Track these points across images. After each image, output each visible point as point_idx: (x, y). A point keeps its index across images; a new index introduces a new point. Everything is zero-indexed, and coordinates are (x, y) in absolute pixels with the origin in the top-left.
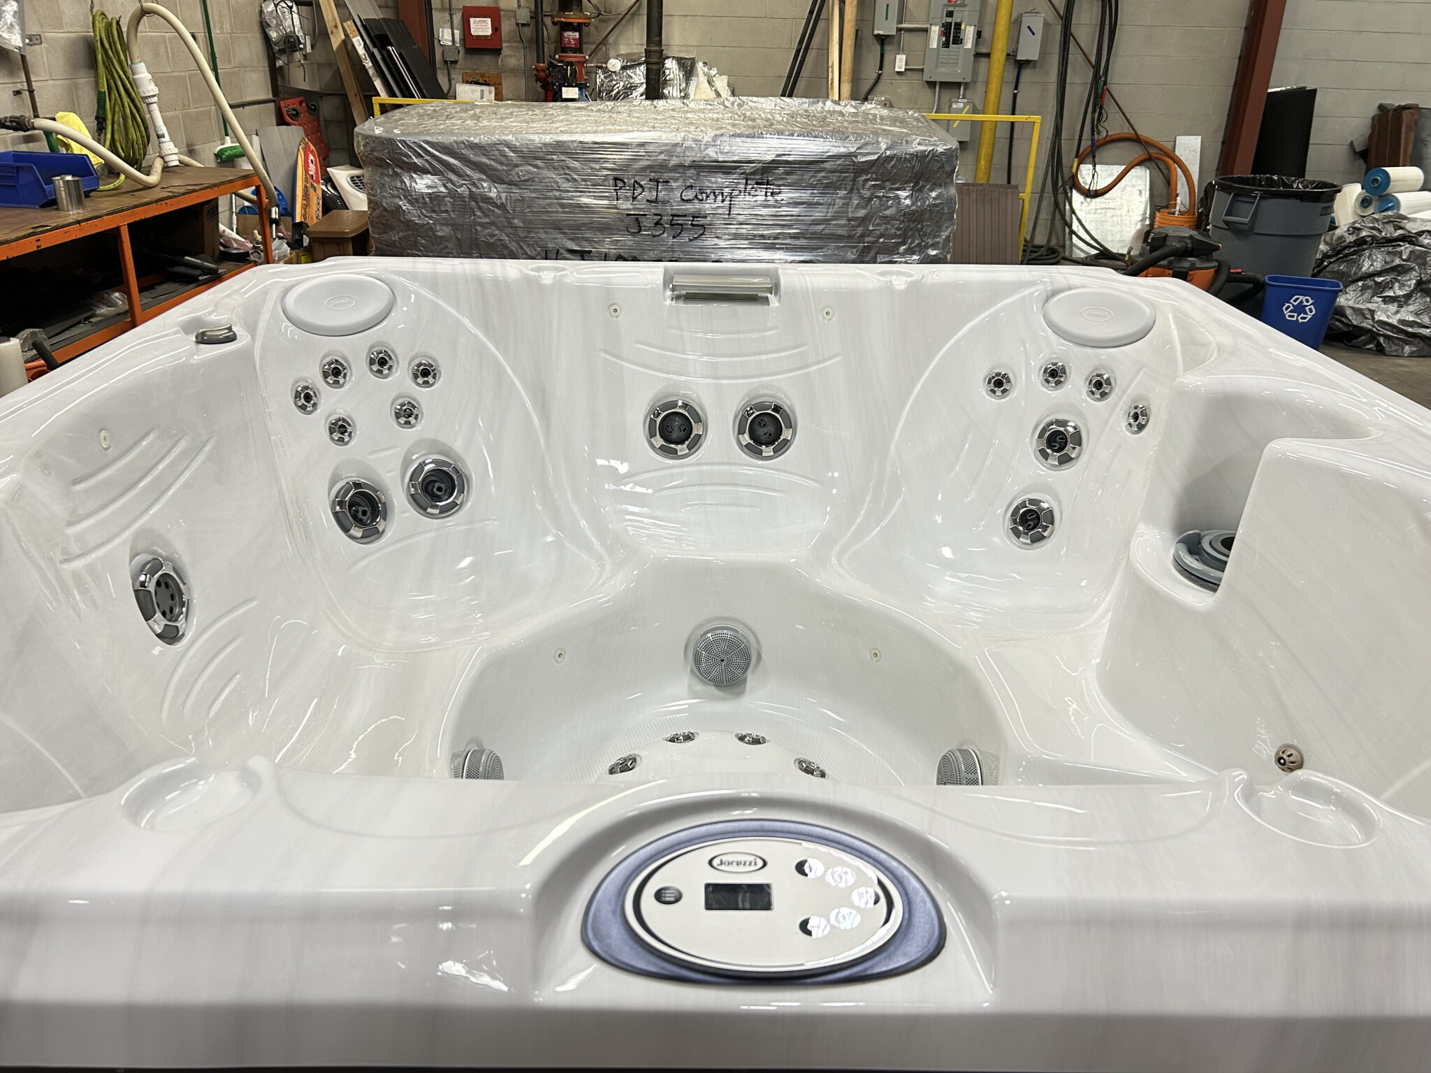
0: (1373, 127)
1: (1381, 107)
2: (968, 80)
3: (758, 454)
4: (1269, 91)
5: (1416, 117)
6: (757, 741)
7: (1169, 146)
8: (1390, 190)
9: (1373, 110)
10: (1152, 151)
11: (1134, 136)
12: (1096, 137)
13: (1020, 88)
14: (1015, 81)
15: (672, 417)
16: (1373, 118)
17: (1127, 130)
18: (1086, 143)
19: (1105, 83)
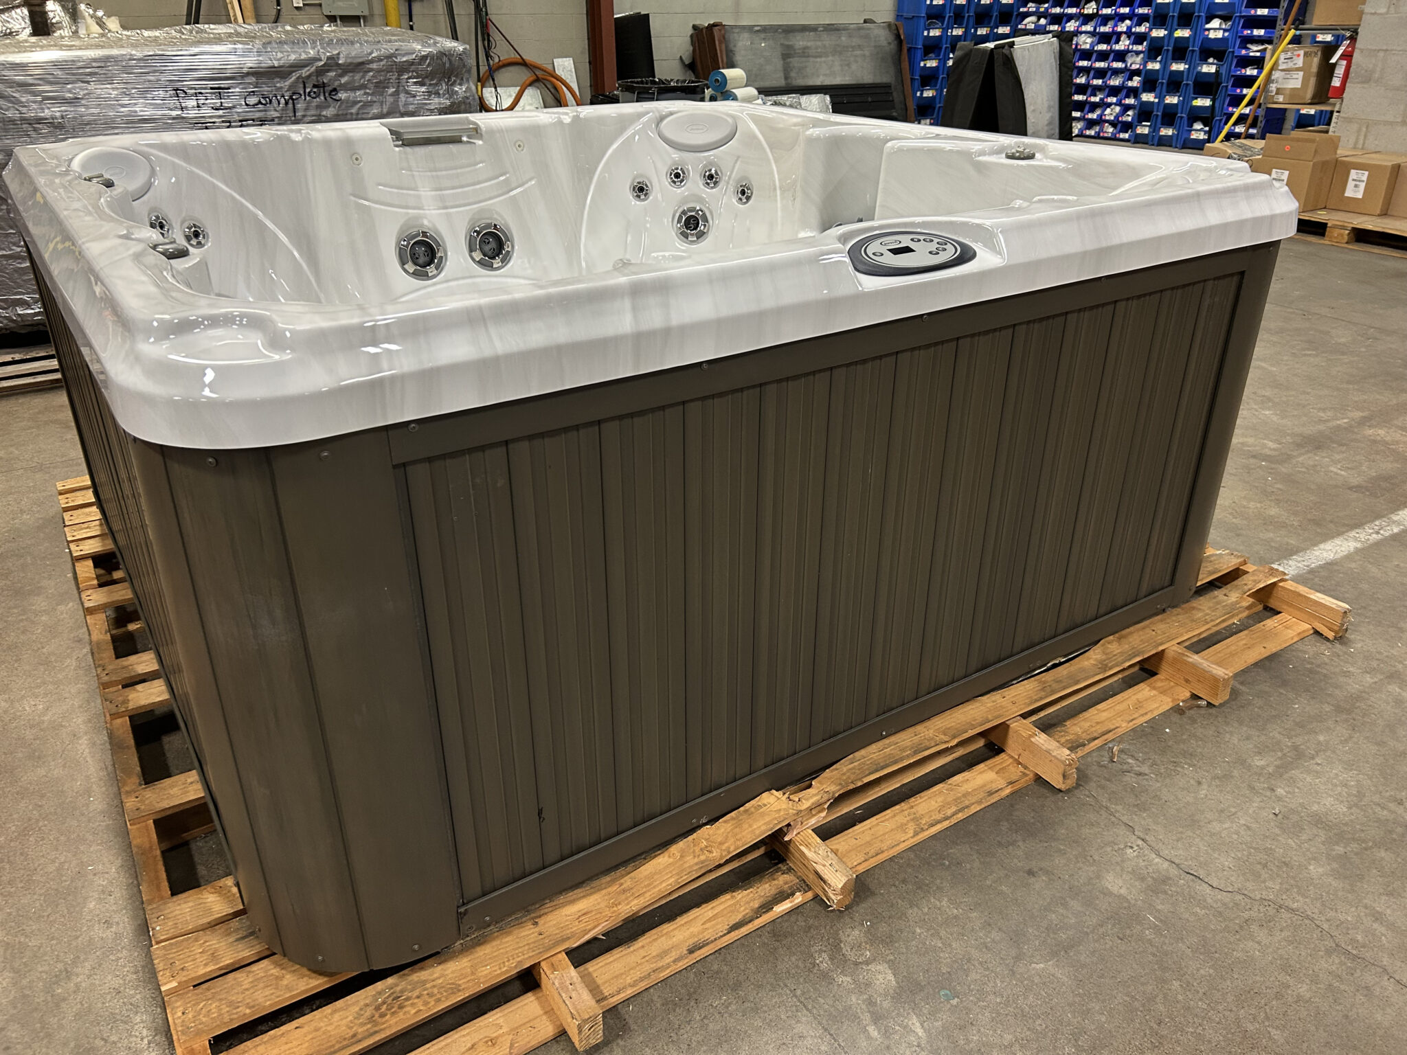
0: (693, 43)
1: (695, 27)
2: (366, 13)
4: (615, 16)
5: (723, 32)
7: (550, 67)
8: (728, 87)
9: (690, 31)
10: (539, 73)
11: (521, 61)
12: (491, 62)
13: (414, 19)
14: (408, 13)
15: (416, 245)
16: (692, 36)
17: (513, 56)
18: (483, 69)
19: (487, 14)
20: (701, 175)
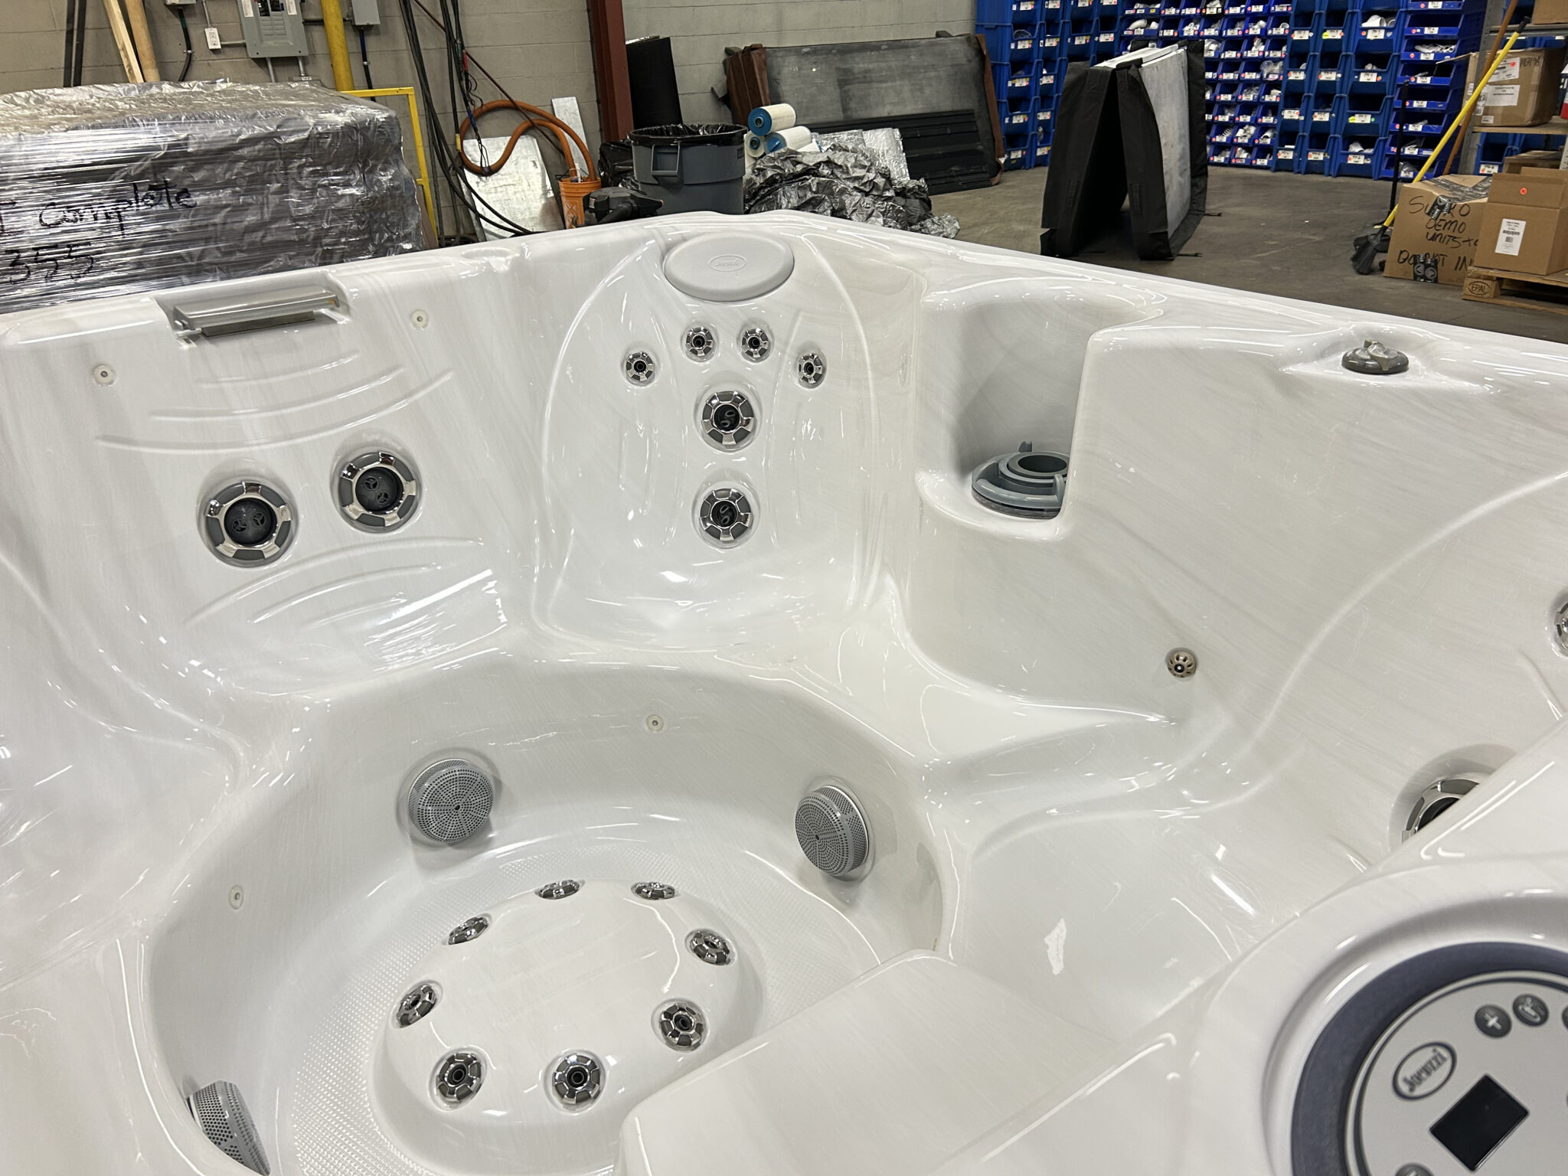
0: (726, 71)
1: (728, 51)
2: (305, 53)
3: (379, 526)
4: (627, 43)
5: (763, 57)
6: (570, 889)
7: (548, 110)
8: (774, 128)
9: (722, 56)
10: (533, 117)
11: (510, 103)
12: (472, 108)
13: (369, 56)
14: (360, 50)
15: (237, 508)
16: (724, 63)
17: (500, 98)
18: (462, 117)
19: (463, 47)
20: (738, 339)
